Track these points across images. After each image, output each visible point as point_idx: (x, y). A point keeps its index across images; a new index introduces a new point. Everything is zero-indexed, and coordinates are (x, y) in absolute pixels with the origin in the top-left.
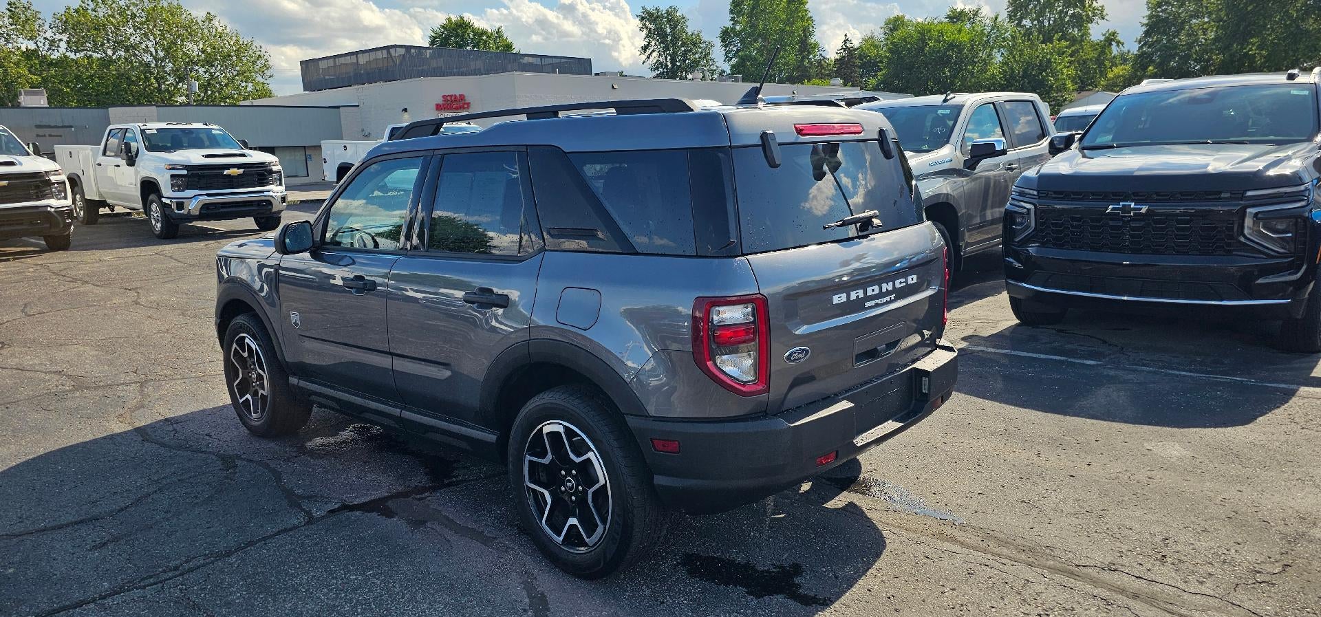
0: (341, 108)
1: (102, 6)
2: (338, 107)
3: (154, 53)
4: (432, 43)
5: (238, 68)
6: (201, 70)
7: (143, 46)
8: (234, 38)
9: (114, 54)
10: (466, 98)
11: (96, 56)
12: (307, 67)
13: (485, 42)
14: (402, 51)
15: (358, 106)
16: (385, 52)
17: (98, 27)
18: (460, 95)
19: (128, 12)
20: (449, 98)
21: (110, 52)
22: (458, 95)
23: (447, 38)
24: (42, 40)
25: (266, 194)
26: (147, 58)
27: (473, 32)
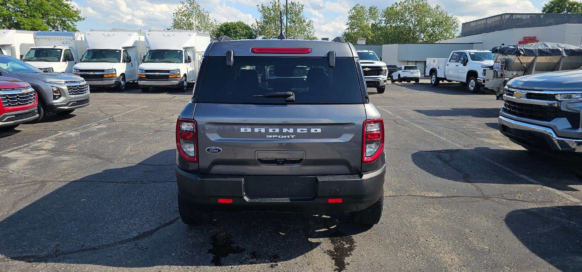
0: (474, 44)
1: (399, 6)
2: (473, 43)
3: (414, 23)
4: (543, 11)
5: (444, 28)
6: (430, 29)
7: (410, 20)
8: (445, 15)
9: (400, 24)
10: (537, 38)
11: (394, 25)
12: (464, 26)
13: (576, 8)
14: (508, 16)
15: (482, 43)
16: (500, 17)
17: (397, 13)
18: (534, 37)
19: (408, 7)
20: (527, 38)
21: (399, 23)
22: (532, 37)
23: (553, 8)
24: (377, 20)
25: (378, 79)
26: (411, 25)
27: (569, 3)
